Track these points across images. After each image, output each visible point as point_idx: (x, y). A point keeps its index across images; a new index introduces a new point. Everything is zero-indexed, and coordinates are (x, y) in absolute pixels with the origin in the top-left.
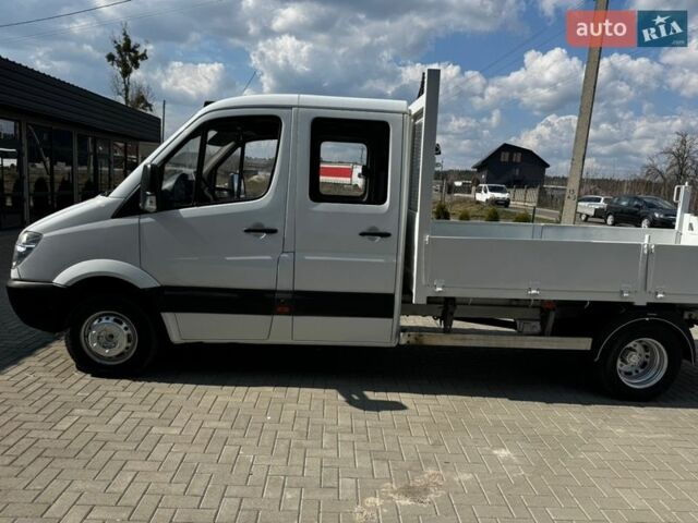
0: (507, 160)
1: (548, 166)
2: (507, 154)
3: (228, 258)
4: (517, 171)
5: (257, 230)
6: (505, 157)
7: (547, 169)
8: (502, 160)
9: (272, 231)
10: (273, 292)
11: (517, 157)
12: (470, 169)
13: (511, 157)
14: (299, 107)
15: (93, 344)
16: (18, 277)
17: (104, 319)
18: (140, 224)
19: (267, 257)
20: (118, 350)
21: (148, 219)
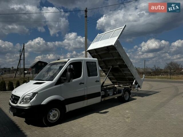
3: (77, 90)
5: (81, 84)
8: (39, 65)
9: (83, 83)
10: (84, 95)
11: (43, 64)
13: (41, 64)
14: (85, 60)
15: (51, 118)
16: (31, 105)
17: (53, 111)
18: (61, 86)
19: (83, 89)
20: (56, 118)
21: (62, 85)
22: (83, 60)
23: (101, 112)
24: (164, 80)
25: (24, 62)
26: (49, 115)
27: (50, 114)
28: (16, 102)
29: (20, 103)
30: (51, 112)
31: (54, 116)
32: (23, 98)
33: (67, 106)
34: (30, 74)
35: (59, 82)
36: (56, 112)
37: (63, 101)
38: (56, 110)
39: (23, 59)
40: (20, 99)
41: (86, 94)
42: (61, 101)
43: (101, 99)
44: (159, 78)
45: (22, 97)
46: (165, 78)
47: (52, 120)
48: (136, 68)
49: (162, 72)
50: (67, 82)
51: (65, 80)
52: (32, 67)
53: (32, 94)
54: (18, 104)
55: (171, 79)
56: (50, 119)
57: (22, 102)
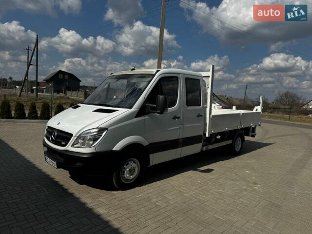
0: (62, 77)
1: (81, 81)
2: (62, 75)
3: (169, 129)
4: (67, 83)
5: (175, 118)
6: (61, 76)
7: (80, 83)
8: (59, 77)
9: (178, 118)
10: (178, 139)
11: (67, 77)
12: (42, 81)
13: (64, 76)
14: (183, 74)
15: (127, 175)
16: (95, 151)
17: (129, 162)
18: (144, 120)
19: (177, 127)
20: (135, 175)
21: (147, 117)
22: (180, 74)
23: (201, 169)
24: (278, 120)
25: (37, 70)
26: (124, 170)
27: (125, 168)
28: (63, 143)
29: (72, 146)
30: (126, 165)
31: (131, 172)
32: (79, 137)
33: (151, 156)
34: (43, 92)
35: (142, 112)
36: (134, 165)
37: (147, 146)
38: (134, 162)
39: (35, 64)
40: (73, 137)
41: (181, 137)
42: (143, 145)
43: (202, 148)
44: (270, 117)
45: (78, 135)
46: (281, 118)
47: (127, 179)
48: (226, 98)
49: (269, 108)
50: (158, 113)
51: (153, 108)
52: (48, 81)
53: (96, 130)
54: (69, 147)
55: (290, 121)
56: (125, 177)
57: (76, 144)
